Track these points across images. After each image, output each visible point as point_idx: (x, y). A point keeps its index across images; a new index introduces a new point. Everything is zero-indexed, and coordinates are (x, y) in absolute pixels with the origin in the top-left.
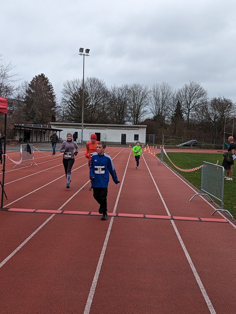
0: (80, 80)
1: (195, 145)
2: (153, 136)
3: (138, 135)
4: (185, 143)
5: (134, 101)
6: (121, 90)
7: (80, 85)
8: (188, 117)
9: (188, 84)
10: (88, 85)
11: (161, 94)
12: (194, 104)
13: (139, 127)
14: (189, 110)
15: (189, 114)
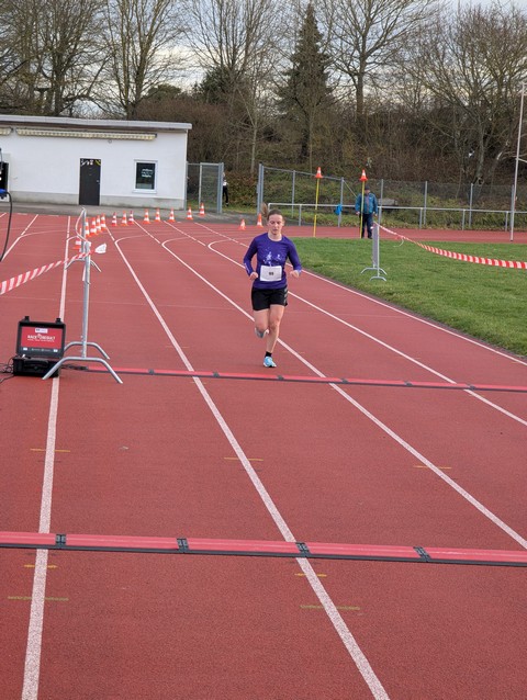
2: (216, 170)
3: (151, 166)
8: (359, 88)
13: (155, 132)
14: (363, 57)
15: (361, 74)
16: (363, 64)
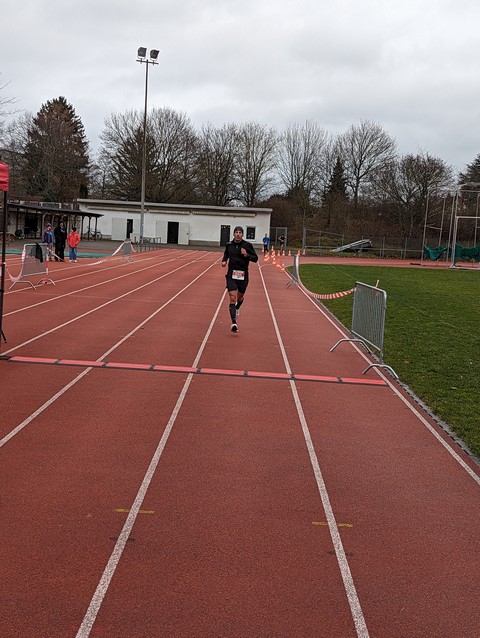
0: (138, 113)
1: (367, 251)
3: (254, 229)
4: (348, 246)
5: (247, 159)
6: (222, 135)
7: (137, 124)
8: (356, 193)
9: (358, 126)
10: (154, 123)
11: (302, 145)
12: (369, 167)
13: (255, 213)
14: (358, 179)
15: (357, 186)
16: (358, 182)
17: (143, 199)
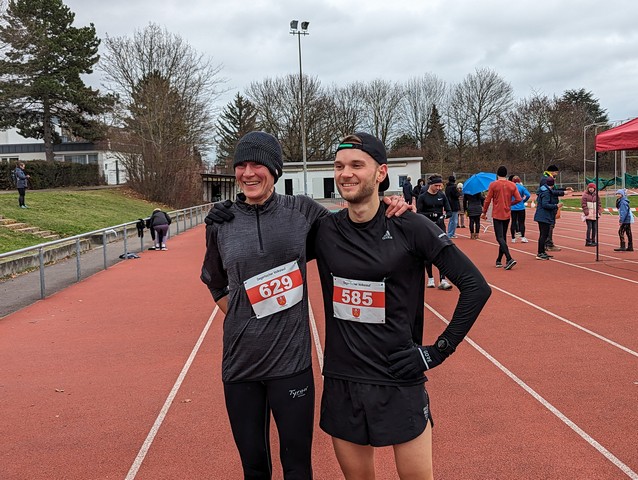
8: (478, 136)
13: (407, 162)
16: (479, 126)
17: (305, 159)
